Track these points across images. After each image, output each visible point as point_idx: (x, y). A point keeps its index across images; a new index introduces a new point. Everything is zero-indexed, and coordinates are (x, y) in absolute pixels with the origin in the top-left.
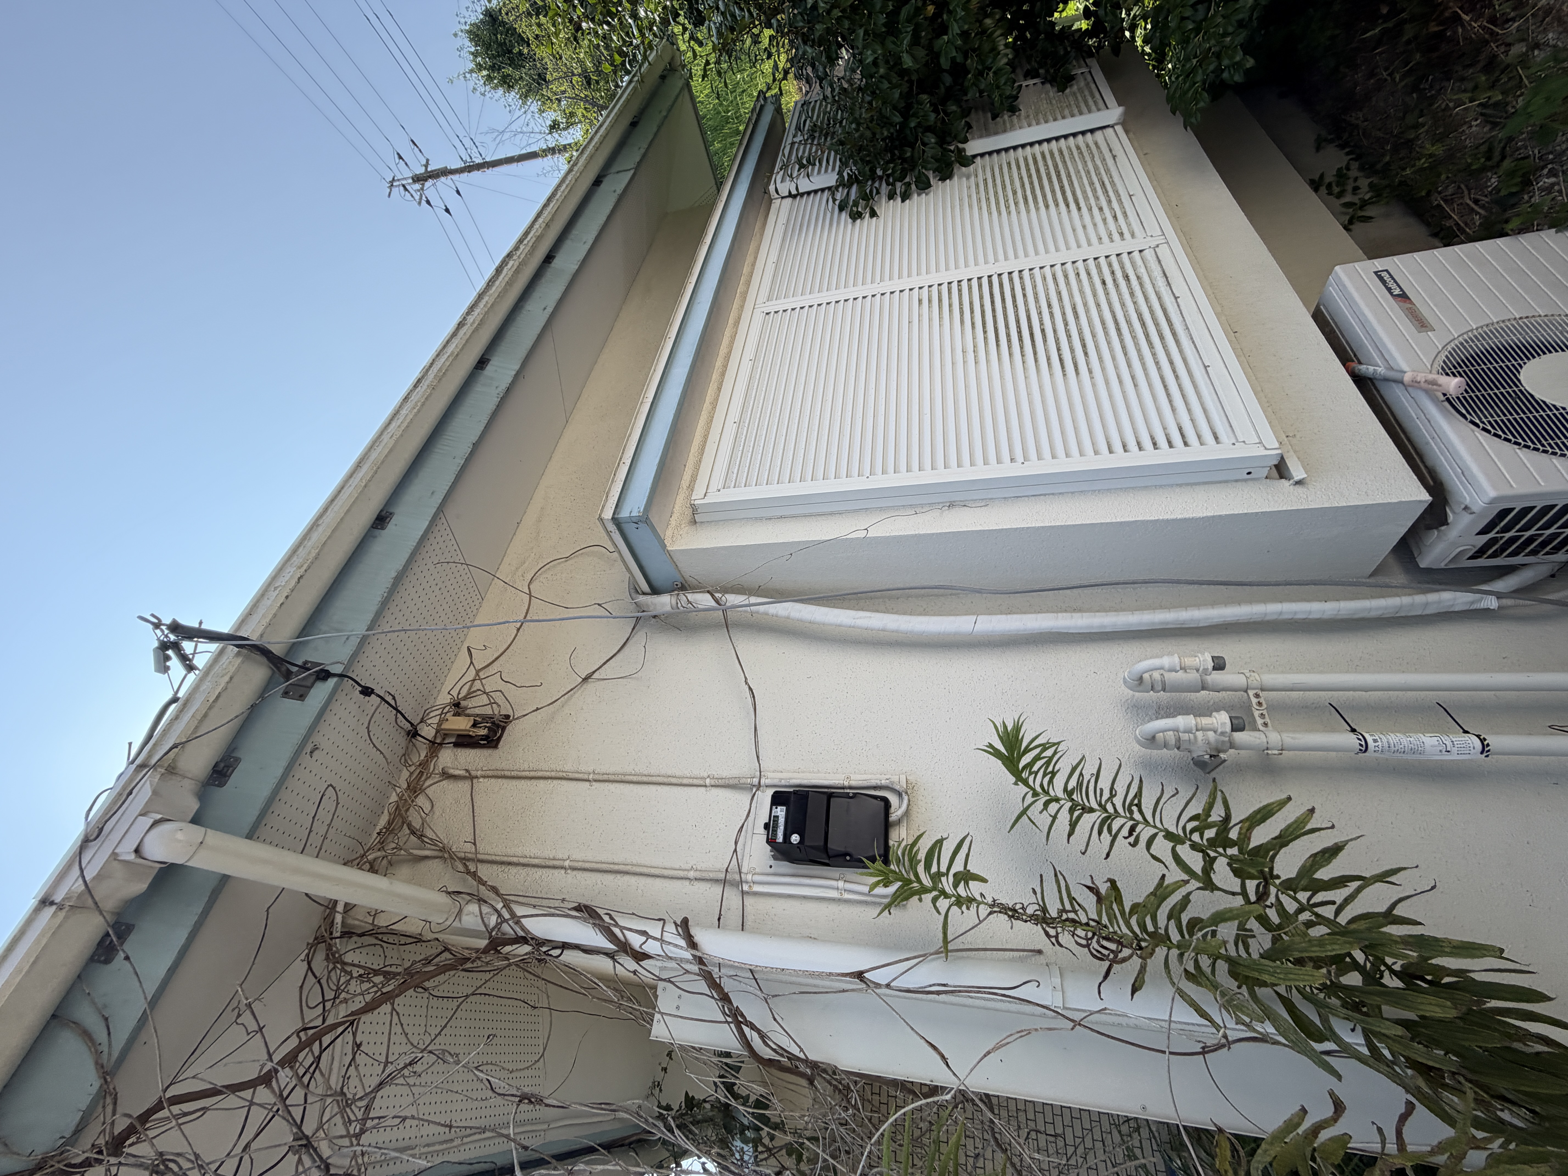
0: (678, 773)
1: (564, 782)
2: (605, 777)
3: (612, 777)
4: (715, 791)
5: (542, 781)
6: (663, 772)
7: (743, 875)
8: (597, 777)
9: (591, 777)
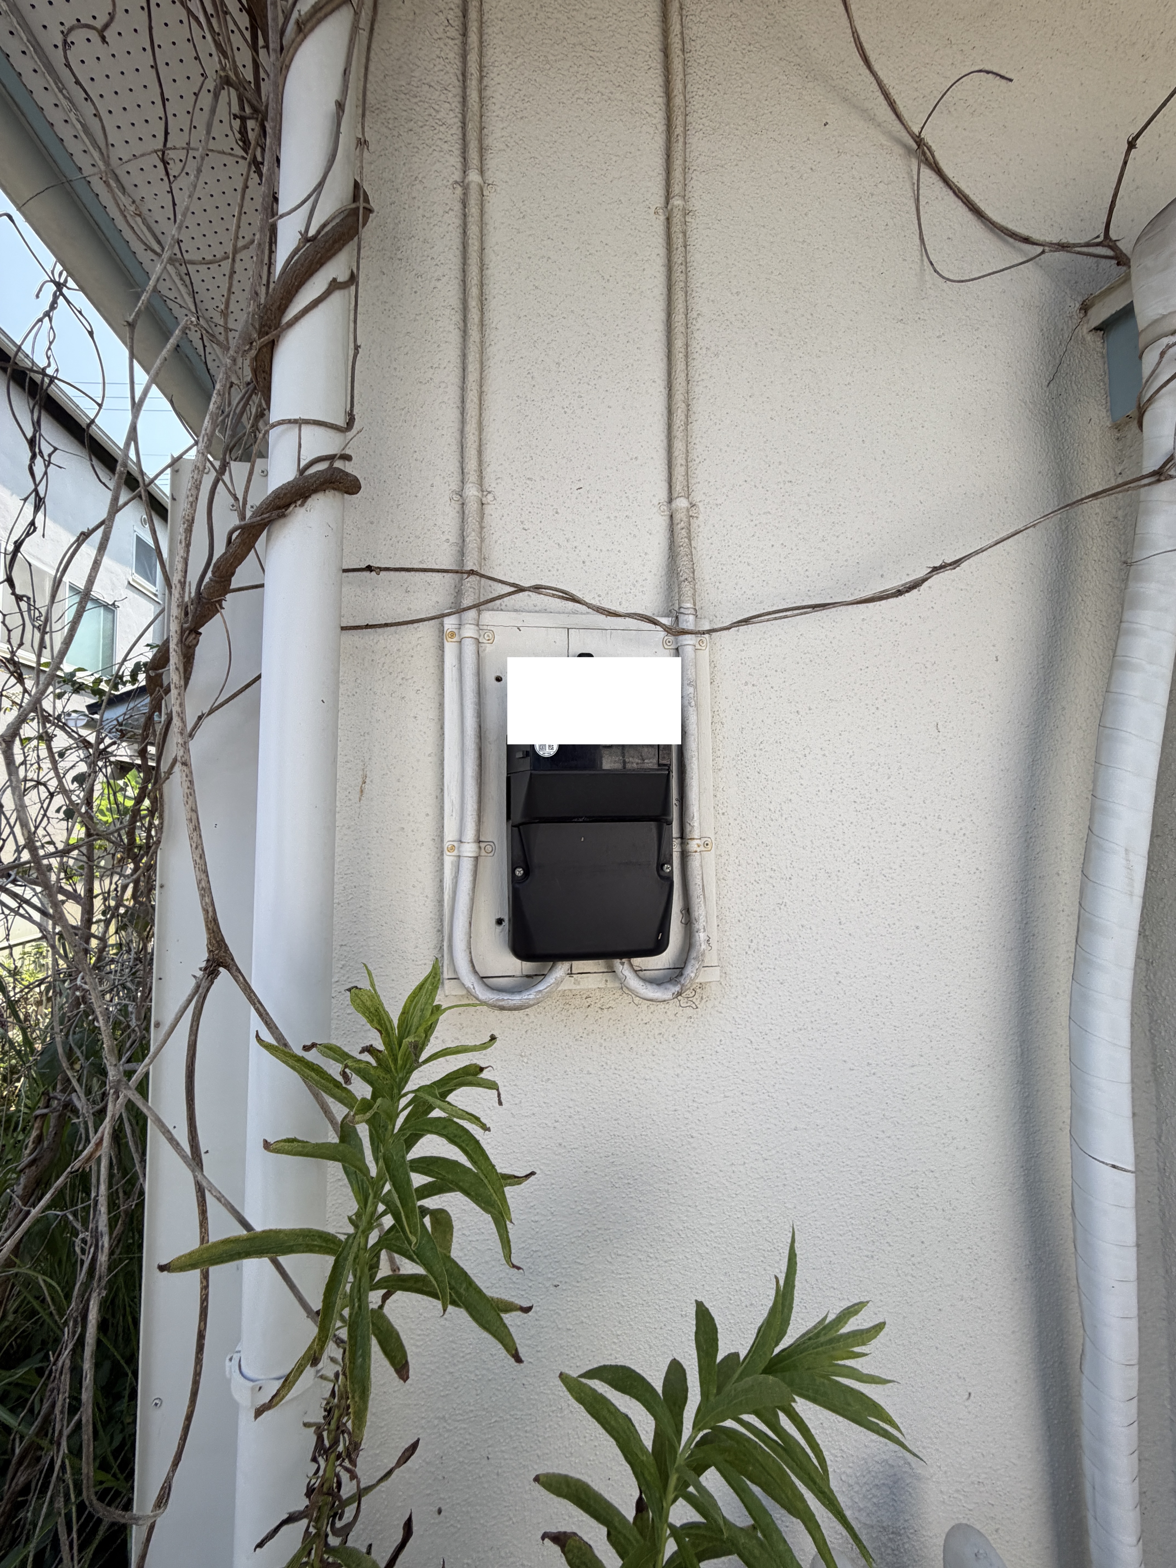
0: (696, 428)
1: (660, 140)
2: (678, 240)
3: (678, 258)
4: (660, 523)
5: (660, 80)
6: (697, 390)
7: (472, 613)
8: (677, 218)
9: (677, 202)
